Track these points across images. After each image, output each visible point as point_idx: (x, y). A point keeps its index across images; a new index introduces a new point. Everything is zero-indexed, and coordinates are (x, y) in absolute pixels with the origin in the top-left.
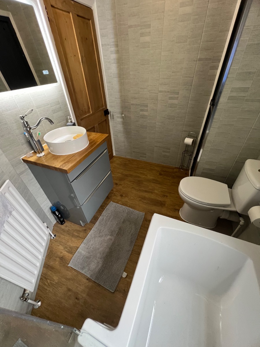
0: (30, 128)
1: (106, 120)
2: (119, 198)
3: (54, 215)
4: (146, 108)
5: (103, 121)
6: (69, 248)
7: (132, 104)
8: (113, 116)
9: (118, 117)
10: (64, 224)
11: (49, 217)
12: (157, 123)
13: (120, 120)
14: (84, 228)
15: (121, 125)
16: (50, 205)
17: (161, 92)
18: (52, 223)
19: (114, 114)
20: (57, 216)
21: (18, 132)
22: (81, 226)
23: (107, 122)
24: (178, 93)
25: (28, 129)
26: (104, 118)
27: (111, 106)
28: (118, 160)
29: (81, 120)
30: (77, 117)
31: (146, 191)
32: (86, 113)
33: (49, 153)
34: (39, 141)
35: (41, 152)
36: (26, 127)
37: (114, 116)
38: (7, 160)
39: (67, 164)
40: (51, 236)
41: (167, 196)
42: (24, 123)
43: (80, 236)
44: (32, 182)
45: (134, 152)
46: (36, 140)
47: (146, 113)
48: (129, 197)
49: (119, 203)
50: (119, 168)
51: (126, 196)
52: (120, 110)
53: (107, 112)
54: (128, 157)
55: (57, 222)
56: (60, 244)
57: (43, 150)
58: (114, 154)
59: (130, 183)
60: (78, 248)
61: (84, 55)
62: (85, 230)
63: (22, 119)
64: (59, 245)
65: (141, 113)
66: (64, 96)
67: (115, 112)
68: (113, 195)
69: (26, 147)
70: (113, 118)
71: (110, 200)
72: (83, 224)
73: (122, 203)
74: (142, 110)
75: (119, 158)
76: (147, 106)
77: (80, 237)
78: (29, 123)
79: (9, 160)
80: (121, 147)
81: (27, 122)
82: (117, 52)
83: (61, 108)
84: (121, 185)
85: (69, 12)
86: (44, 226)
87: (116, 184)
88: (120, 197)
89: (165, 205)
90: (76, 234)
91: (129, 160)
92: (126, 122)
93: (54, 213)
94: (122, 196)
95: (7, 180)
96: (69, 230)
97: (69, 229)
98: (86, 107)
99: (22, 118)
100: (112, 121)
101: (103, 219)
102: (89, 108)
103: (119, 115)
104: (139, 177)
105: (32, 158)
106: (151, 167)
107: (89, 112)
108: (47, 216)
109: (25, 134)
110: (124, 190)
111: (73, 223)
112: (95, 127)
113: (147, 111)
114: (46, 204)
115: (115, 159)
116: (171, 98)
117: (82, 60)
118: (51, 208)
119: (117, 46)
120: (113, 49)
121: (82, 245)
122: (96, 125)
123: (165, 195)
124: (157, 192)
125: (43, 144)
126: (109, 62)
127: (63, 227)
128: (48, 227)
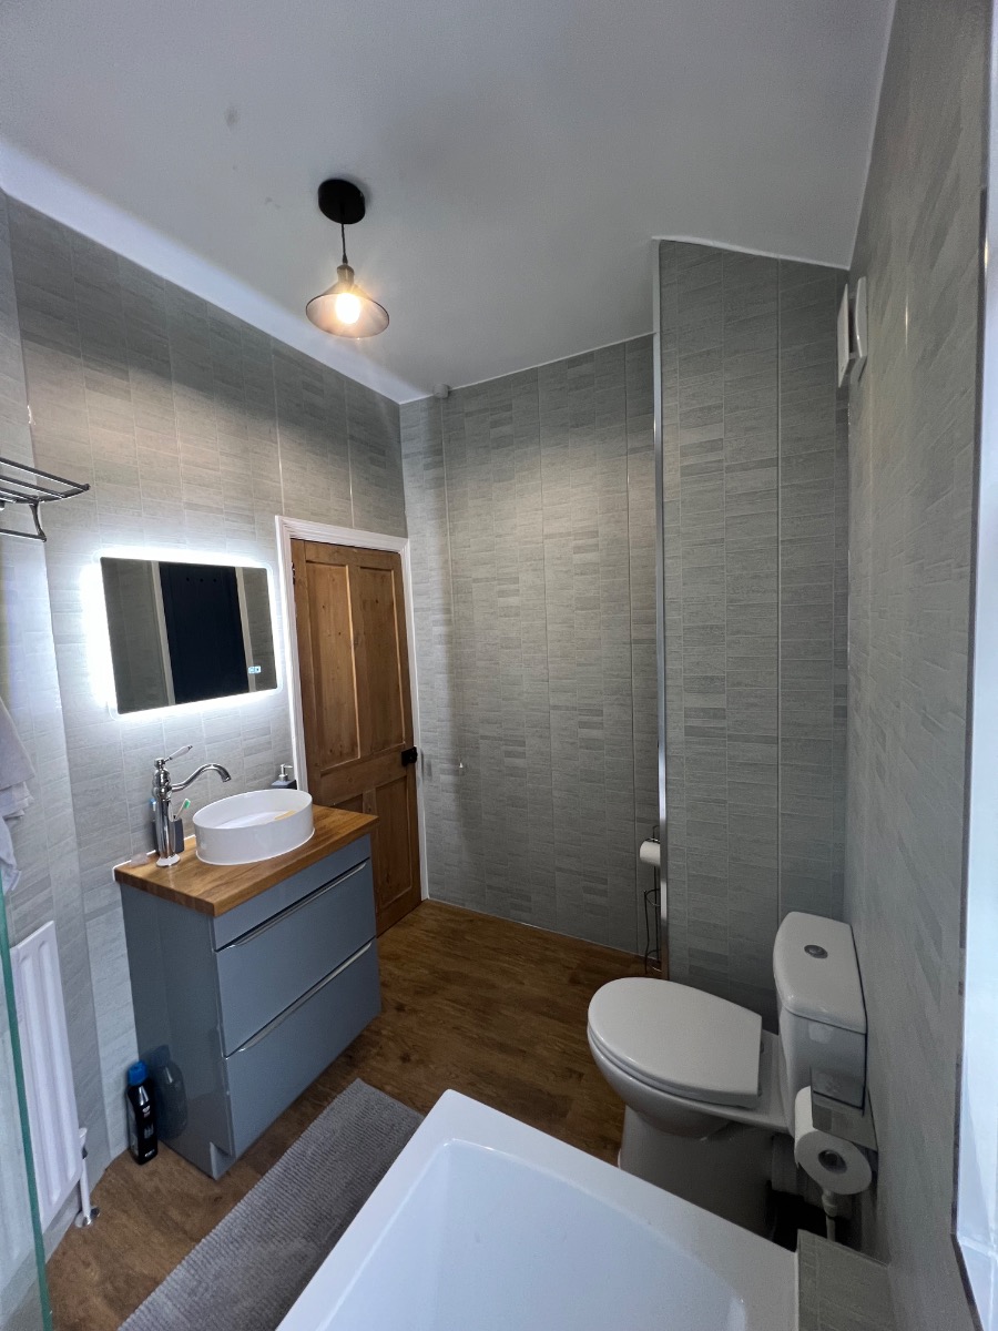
0: (168, 789)
1: (406, 777)
2: (393, 1066)
3: (130, 1104)
4: (520, 749)
5: (395, 782)
6: (120, 1283)
7: (483, 737)
8: (429, 766)
9: (443, 771)
10: (150, 1163)
11: (108, 1111)
12: (555, 793)
13: (447, 779)
14: (217, 1190)
15: (453, 795)
16: (133, 1056)
17: (555, 707)
18: (108, 1146)
19: (432, 762)
20: (138, 1109)
21: (138, 797)
22: (210, 1177)
23: (409, 784)
24: (600, 713)
25: (163, 790)
26: (398, 772)
27: (425, 741)
28: (431, 914)
29: (323, 775)
30: (311, 765)
31: (502, 1048)
32: (341, 756)
33: (194, 858)
34: (179, 824)
35: (172, 854)
36: (160, 785)
37: (433, 769)
38: (77, 870)
39: (223, 888)
40: (81, 1210)
41: (581, 1075)
42: (159, 775)
43: (187, 1227)
44: (111, 950)
45: (490, 887)
46: (171, 819)
47: (519, 762)
48: (432, 1067)
49: (388, 1088)
50: (427, 947)
51: (420, 1062)
52: (449, 752)
53: (410, 756)
54: (470, 907)
55: (130, 1148)
56: (97, 1257)
57: (180, 848)
58: (426, 894)
59: (453, 1007)
60: (157, 1283)
61: (362, 632)
62: (217, 1199)
63: (158, 766)
64: (91, 1259)
65: (508, 761)
66: (287, 716)
67: (436, 757)
68: (374, 1051)
69: (140, 837)
70: (430, 774)
71: (356, 1071)
72: (219, 1172)
73: (397, 1091)
74: (509, 754)
75: (440, 909)
76: (523, 744)
77: (185, 1232)
78: (170, 776)
79: (82, 870)
80: (448, 868)
81: (166, 774)
82: (448, 622)
83: (270, 743)
84: (414, 1011)
85: (344, 566)
86: (76, 1140)
87: (400, 1008)
88: (399, 1063)
89: (564, 1115)
90: (175, 1214)
91: (473, 919)
92: (465, 789)
93: (131, 1094)
94: (405, 1058)
95: (49, 920)
96: (158, 1190)
97: (161, 1186)
98: (346, 742)
99: (160, 765)
100: (426, 782)
101: (304, 1154)
102: (354, 744)
103: (446, 766)
104: (493, 986)
105: (141, 869)
106: (547, 949)
107: (353, 752)
108: (103, 1104)
109: (151, 805)
110: (421, 1033)
111: (183, 1163)
112: (364, 798)
113: (522, 755)
114: (120, 1050)
115: (422, 912)
116: (583, 725)
117: (356, 639)
118: (130, 1075)
119: (447, 611)
120: (439, 616)
121: (180, 1272)
122: (369, 792)
123: (575, 1072)
124: (545, 1053)
125: (189, 834)
126: (429, 640)
127: (140, 1173)
128: (85, 1154)
